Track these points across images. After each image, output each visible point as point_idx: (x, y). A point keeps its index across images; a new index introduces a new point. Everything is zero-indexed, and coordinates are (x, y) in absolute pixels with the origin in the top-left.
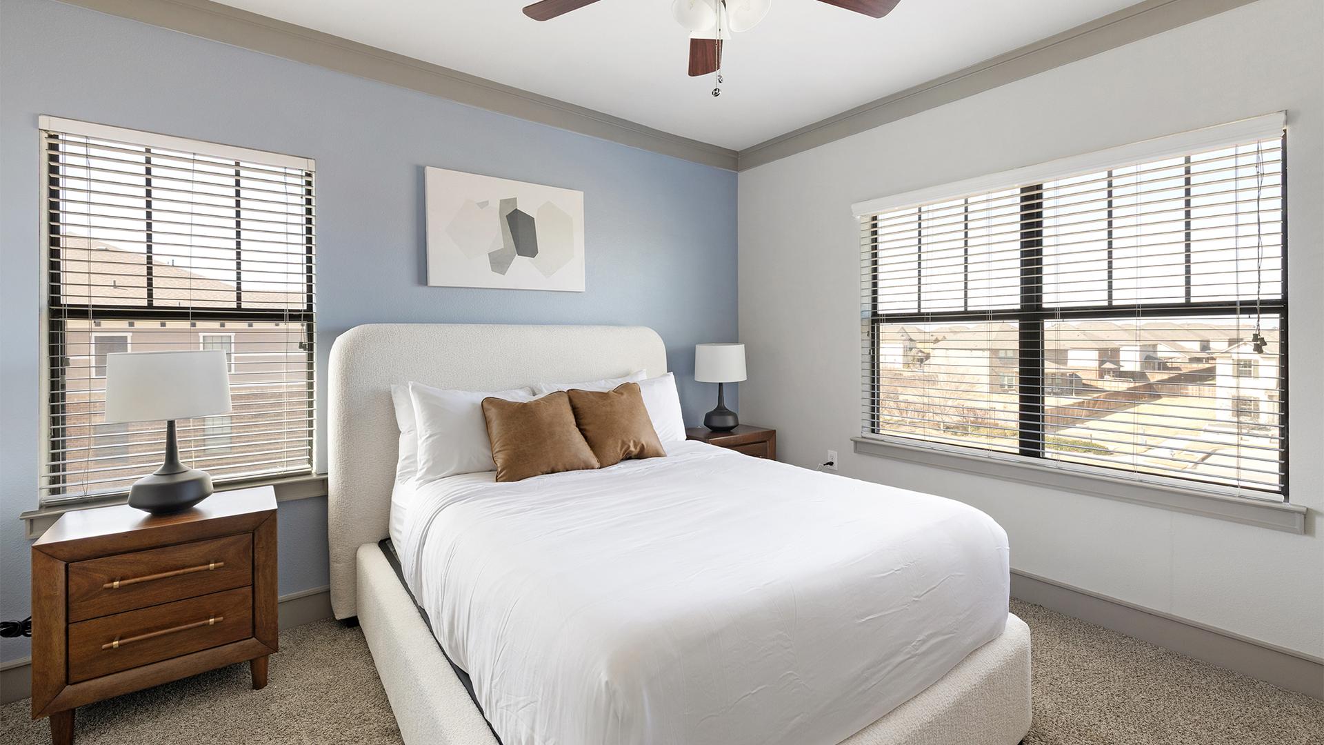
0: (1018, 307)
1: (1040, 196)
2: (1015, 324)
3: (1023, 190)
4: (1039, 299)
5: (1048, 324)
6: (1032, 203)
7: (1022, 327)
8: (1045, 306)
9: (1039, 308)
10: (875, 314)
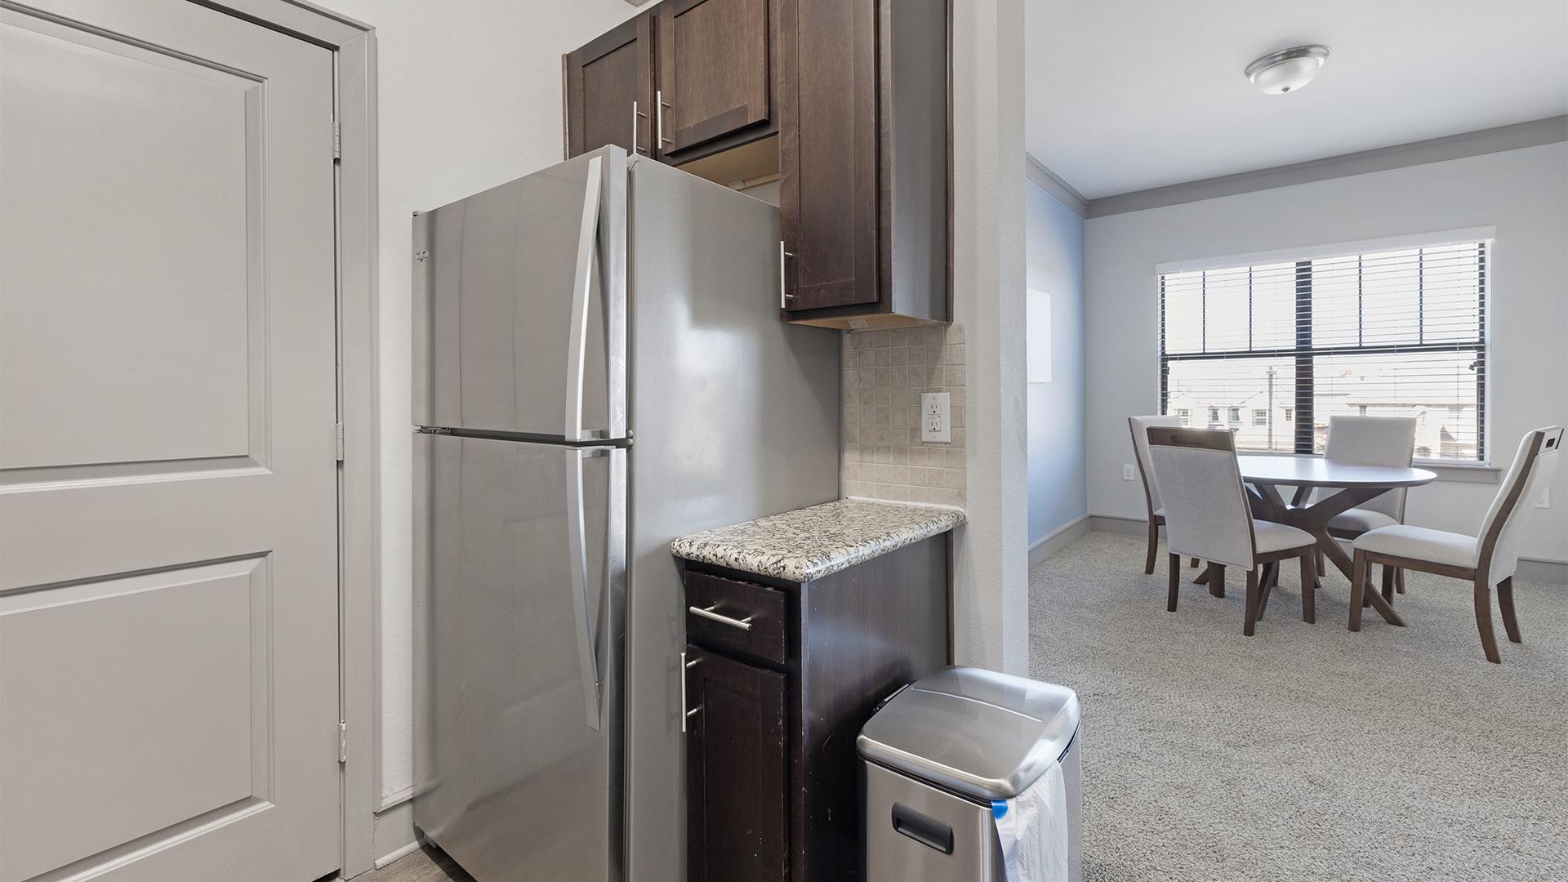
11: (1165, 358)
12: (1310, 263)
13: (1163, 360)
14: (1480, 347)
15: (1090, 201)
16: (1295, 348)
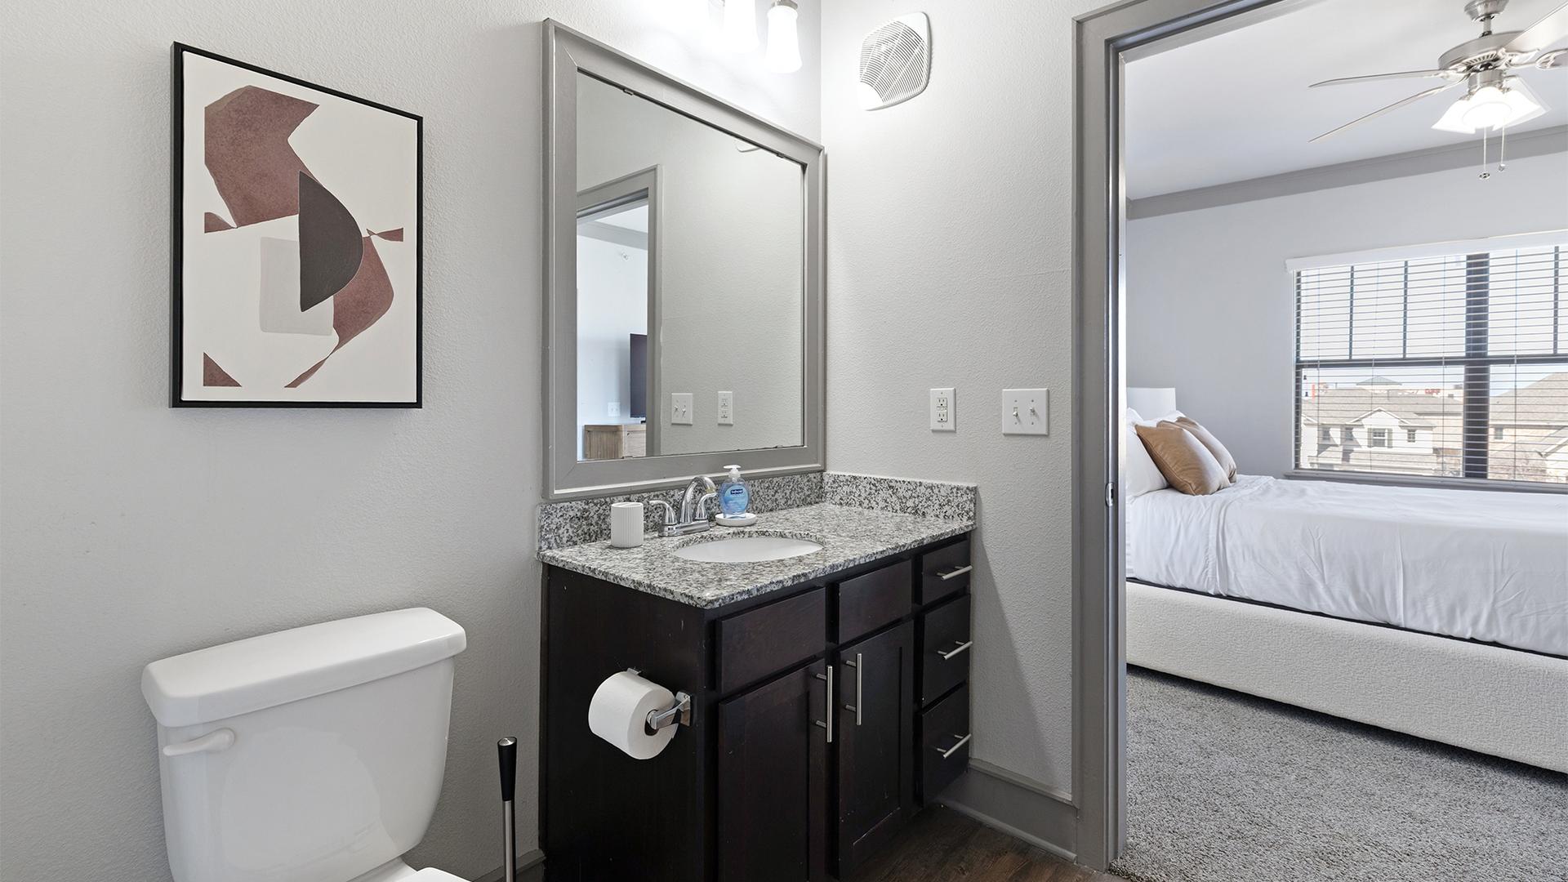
0: (1464, 354)
1: (1486, 263)
2: (1461, 369)
3: (1469, 258)
4: (1485, 348)
5: (1493, 368)
6: (1478, 269)
7: (1468, 371)
8: (1489, 354)
9: (1484, 355)
10: (1298, 361)
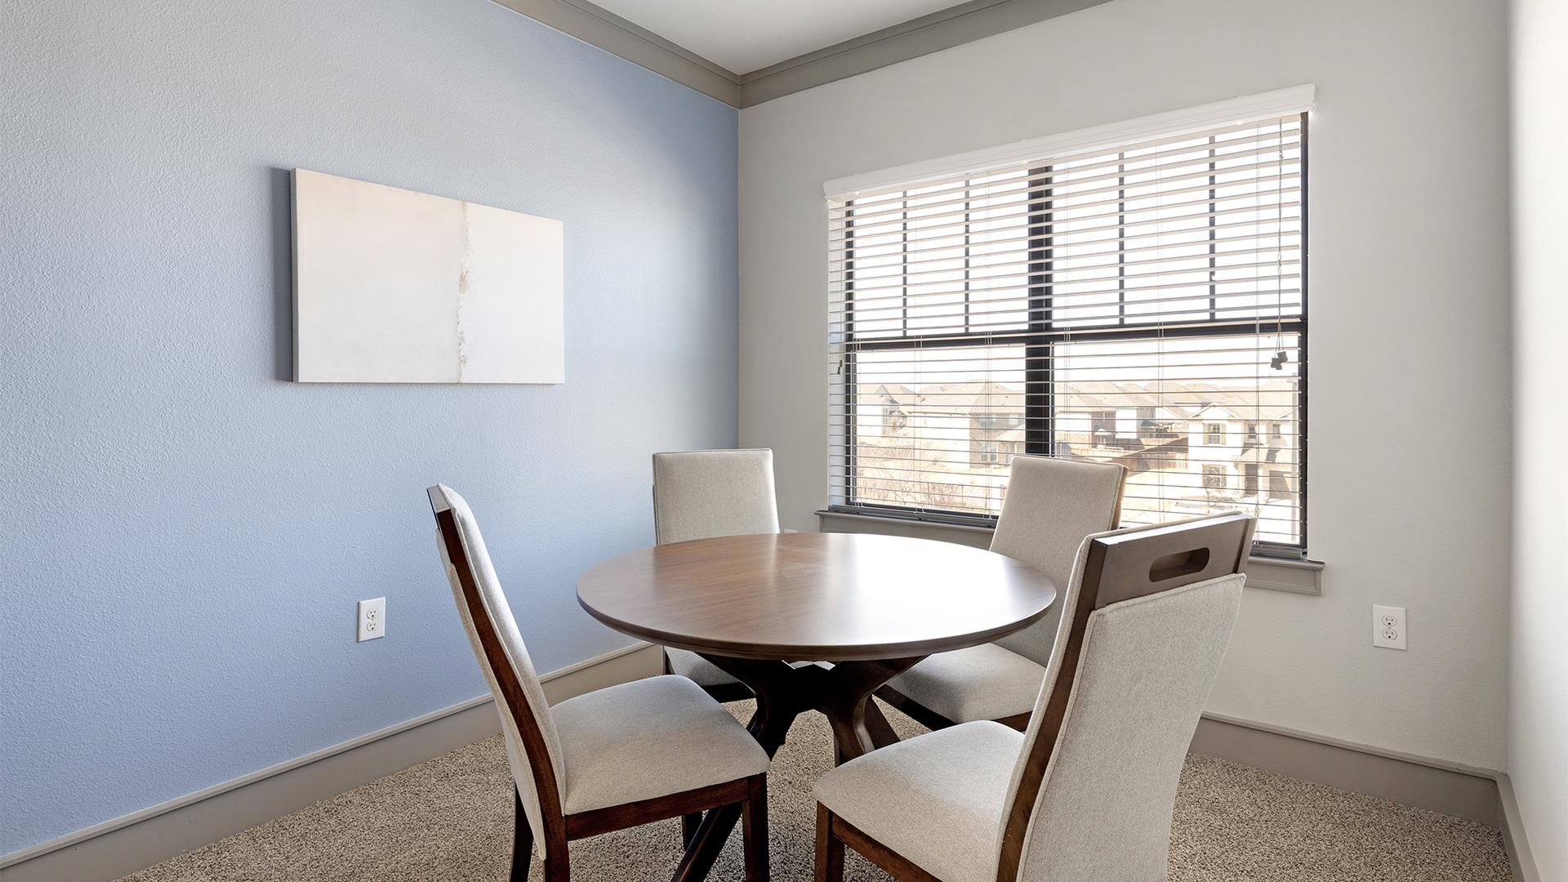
11: (851, 345)
12: (1048, 169)
13: (849, 348)
14: (1301, 326)
15: (742, 76)
16: (1026, 327)
